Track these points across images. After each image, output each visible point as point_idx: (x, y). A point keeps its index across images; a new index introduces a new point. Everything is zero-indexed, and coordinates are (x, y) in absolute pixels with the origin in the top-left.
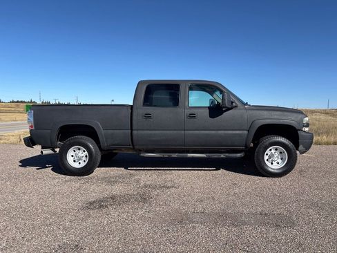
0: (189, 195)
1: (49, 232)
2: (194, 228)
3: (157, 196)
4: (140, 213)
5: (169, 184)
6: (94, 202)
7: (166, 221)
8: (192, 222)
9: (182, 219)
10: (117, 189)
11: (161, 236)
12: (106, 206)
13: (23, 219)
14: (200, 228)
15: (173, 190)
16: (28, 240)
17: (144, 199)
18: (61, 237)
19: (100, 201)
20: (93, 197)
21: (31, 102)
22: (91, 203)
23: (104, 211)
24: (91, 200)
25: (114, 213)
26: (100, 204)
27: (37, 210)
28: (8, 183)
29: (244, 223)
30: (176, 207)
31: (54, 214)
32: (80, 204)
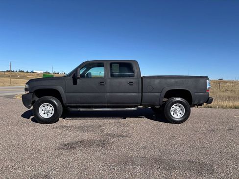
0: (137, 143)
1: (31, 164)
2: (134, 168)
3: (113, 142)
4: (98, 154)
5: (125, 134)
6: (68, 144)
7: (115, 162)
8: (134, 164)
9: (127, 161)
10: (86, 136)
11: (108, 173)
12: (75, 148)
13: (17, 153)
14: (138, 170)
15: (126, 139)
16: (15, 169)
17: (103, 144)
18: (37, 169)
19: (73, 144)
20: (68, 140)
21: (47, 73)
22: (65, 145)
23: (73, 151)
24: (66, 143)
25: (79, 153)
26: (71, 146)
27: (28, 147)
28: (16, 127)
29: (174, 168)
30: (125, 151)
31: (39, 151)
32: (58, 145)
